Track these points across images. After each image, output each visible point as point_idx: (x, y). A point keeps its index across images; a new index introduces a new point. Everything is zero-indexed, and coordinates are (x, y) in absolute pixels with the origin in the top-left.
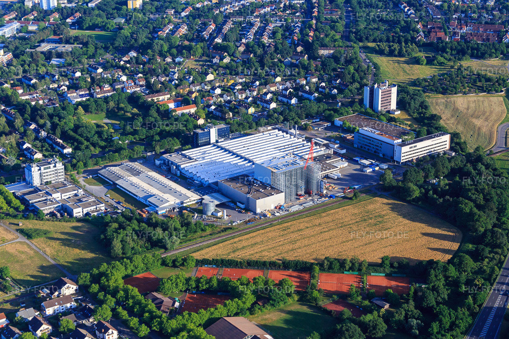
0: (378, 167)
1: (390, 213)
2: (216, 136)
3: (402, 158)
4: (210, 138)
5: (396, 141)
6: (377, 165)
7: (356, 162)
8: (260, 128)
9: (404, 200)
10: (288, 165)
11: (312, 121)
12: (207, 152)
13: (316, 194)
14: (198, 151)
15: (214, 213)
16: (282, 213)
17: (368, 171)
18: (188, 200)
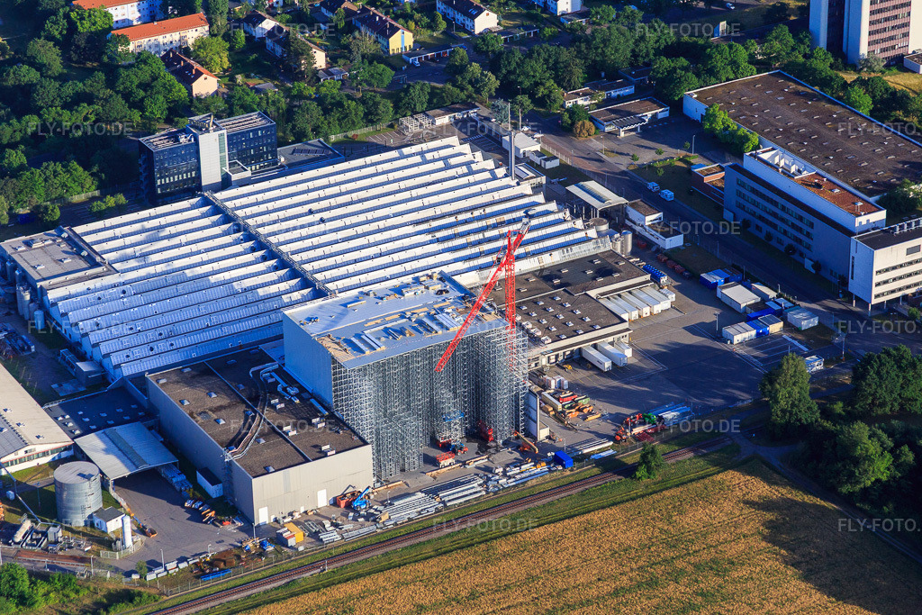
0: (781, 324)
1: (760, 552)
2: (222, 159)
3: (876, 291)
4: (198, 169)
5: (862, 220)
6: (780, 315)
8: (407, 121)
10: (402, 332)
11: (602, 95)
12: (167, 231)
13: (506, 443)
14: (137, 227)
15: (97, 521)
17: (738, 338)
18: (21, 453)
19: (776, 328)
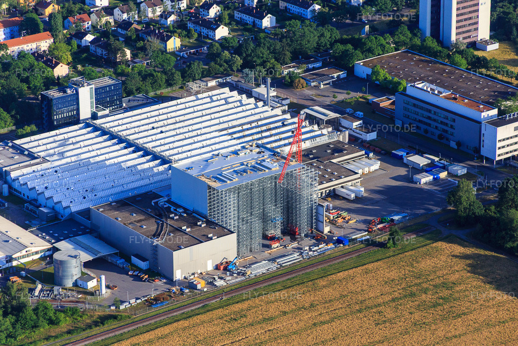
0: (446, 173)
1: (468, 278)
2: (92, 103)
3: (498, 152)
4: (78, 110)
5: (484, 114)
6: (444, 168)
7: (398, 161)
8: (190, 84)
9: (499, 248)
10: (245, 171)
11: (305, 66)
12: (71, 141)
13: (306, 236)
14: (51, 140)
15: (80, 282)
16: (231, 280)
17: (423, 181)
18: (24, 252)
19: (443, 175)
